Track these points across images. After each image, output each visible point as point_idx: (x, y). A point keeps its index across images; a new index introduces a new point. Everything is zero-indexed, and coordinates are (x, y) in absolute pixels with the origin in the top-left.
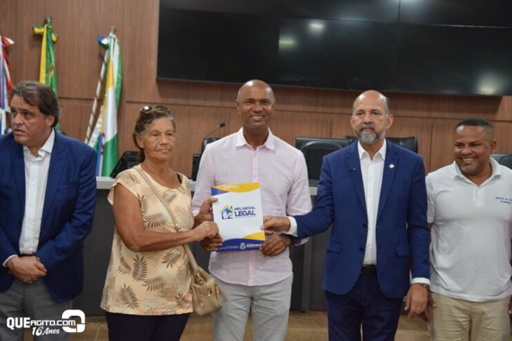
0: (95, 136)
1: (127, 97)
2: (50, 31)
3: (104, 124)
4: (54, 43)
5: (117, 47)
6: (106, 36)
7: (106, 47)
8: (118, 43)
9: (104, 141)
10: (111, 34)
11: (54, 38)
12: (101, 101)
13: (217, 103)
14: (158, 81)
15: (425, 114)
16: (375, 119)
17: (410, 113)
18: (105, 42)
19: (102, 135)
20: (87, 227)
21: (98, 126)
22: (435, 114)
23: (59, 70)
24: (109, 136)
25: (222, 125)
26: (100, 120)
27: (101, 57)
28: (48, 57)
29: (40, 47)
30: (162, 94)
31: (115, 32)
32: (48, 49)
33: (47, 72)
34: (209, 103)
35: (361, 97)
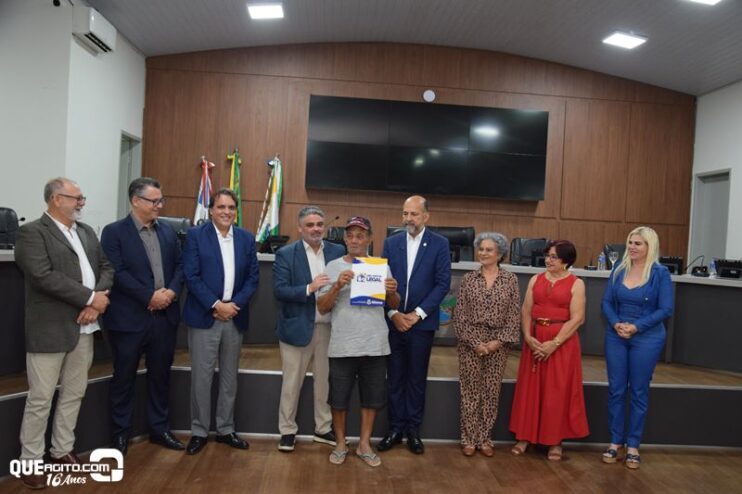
0: (264, 226)
1: (286, 200)
2: (237, 157)
3: (270, 217)
4: (240, 165)
5: (280, 167)
6: (273, 159)
7: (272, 167)
8: (282, 165)
9: (270, 229)
10: (276, 158)
11: (240, 161)
12: (269, 202)
13: (346, 204)
14: (308, 189)
15: (488, 212)
16: (415, 219)
17: (477, 211)
18: (271, 163)
19: (269, 225)
20: (256, 283)
21: (266, 219)
22: (494, 212)
23: (242, 183)
24: (273, 225)
25: (337, 218)
26: (267, 215)
27: (270, 173)
28: (235, 174)
29: (231, 168)
30: (309, 197)
31: (278, 157)
32: (235, 169)
33: (235, 183)
34: (340, 203)
35: (409, 200)
